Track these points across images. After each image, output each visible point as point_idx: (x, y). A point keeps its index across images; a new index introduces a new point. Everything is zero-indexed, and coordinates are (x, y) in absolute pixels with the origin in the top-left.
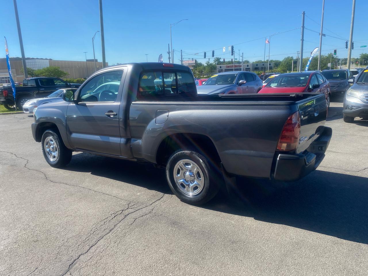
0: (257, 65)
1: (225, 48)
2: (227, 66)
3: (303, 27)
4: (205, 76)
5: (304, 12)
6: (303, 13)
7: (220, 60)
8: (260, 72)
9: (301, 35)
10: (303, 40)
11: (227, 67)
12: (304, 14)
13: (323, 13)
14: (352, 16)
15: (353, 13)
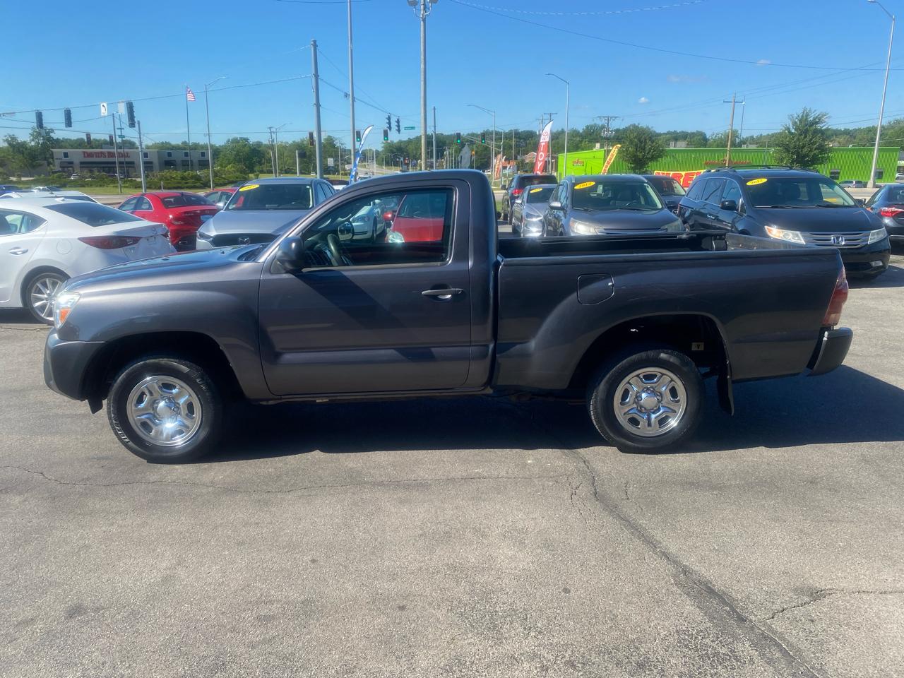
0: (170, 155)
1: (105, 105)
2: (84, 152)
3: (317, 76)
4: (23, 179)
5: (315, 42)
6: (312, 43)
7: (52, 135)
8: (186, 173)
9: (314, 94)
10: (318, 105)
11: (85, 157)
12: (315, 46)
13: (352, 50)
14: (422, 66)
15: (422, 60)
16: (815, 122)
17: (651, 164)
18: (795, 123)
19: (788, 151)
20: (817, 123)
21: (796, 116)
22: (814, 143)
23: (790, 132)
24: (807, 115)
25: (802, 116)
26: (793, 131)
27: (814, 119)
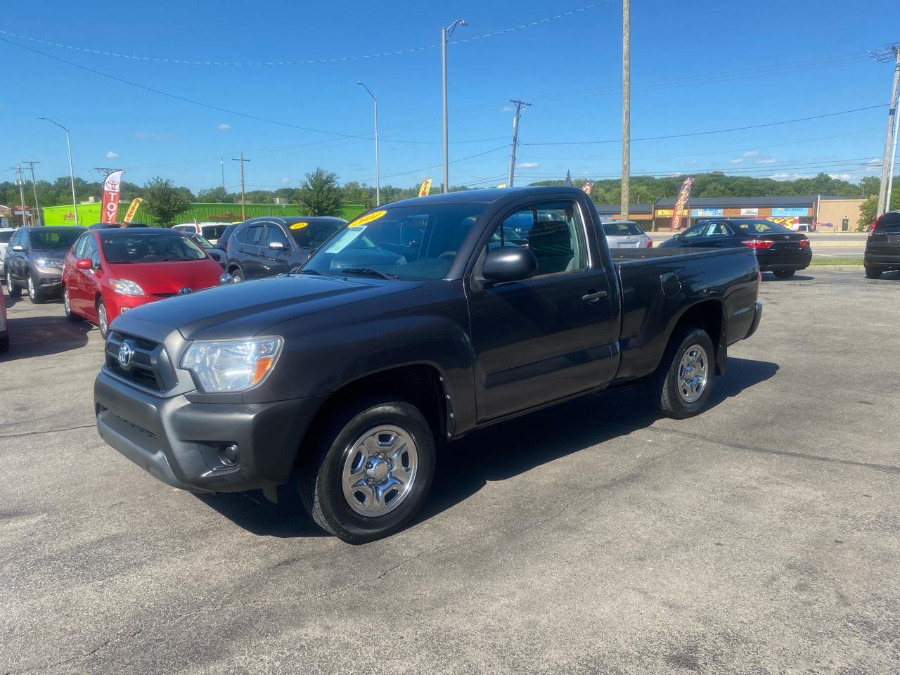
16: (326, 182)
17: (178, 217)
18: (311, 181)
19: (310, 205)
20: (329, 182)
21: (311, 174)
22: (330, 199)
23: (308, 188)
24: (321, 174)
25: (317, 175)
26: (311, 188)
27: (327, 178)
